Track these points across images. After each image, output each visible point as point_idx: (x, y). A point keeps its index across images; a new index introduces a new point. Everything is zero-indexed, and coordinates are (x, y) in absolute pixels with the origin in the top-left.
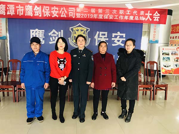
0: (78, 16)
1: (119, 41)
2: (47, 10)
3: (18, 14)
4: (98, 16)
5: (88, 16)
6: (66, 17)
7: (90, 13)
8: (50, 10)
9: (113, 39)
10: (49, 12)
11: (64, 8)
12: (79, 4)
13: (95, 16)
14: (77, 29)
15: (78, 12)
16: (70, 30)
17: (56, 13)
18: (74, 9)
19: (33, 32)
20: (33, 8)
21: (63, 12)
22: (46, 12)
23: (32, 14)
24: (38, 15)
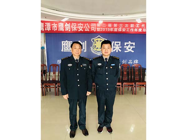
0: (98, 30)
1: (129, 48)
2: (75, 26)
3: (53, 30)
4: (114, 30)
5: (105, 30)
6: (89, 31)
7: (107, 27)
8: (77, 26)
9: (125, 47)
10: (76, 27)
11: (88, 24)
12: (99, 20)
13: (112, 30)
14: (97, 39)
15: (98, 27)
16: (92, 41)
17: (81, 28)
18: (95, 24)
19: (64, 43)
20: (64, 25)
21: (87, 27)
22: (73, 27)
23: (63, 30)
24: (68, 30)
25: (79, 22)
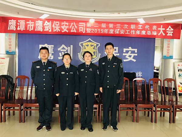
0: (89, 31)
2: (57, 25)
3: (28, 29)
4: (109, 31)
5: (98, 31)
6: (76, 32)
7: (100, 28)
8: (60, 25)
9: (124, 54)
10: (59, 27)
11: (74, 23)
12: (89, 19)
13: (106, 31)
15: (88, 27)
16: (80, 45)
17: (66, 28)
18: (84, 24)
20: (43, 23)
21: (73, 27)
22: (55, 27)
23: (42, 29)
24: (47, 30)
25: (63, 21)
